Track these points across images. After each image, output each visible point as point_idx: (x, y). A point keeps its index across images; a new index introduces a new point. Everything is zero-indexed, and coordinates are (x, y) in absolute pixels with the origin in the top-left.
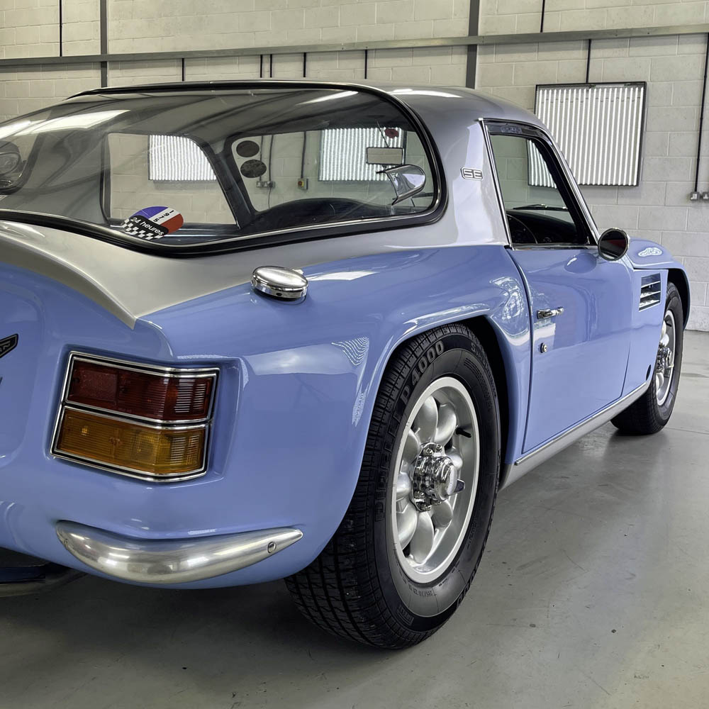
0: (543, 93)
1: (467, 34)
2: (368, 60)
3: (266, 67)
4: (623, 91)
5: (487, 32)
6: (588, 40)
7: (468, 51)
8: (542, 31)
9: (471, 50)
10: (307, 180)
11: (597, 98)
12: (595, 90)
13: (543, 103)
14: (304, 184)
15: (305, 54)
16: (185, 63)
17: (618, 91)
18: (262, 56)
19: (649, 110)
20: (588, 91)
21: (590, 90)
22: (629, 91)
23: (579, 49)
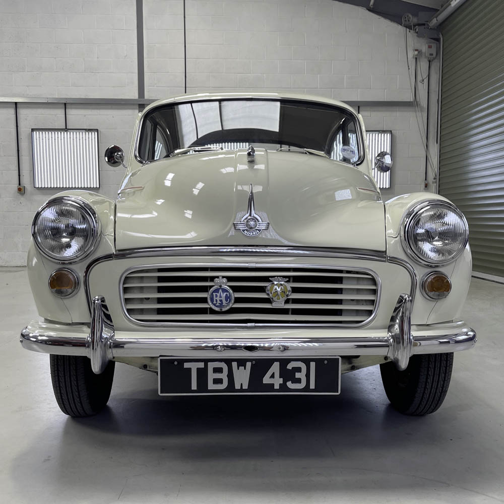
1: (137, 97)
2: (67, 110)
5: (151, 97)
7: (139, 107)
14: (22, 190)
15: (16, 104)
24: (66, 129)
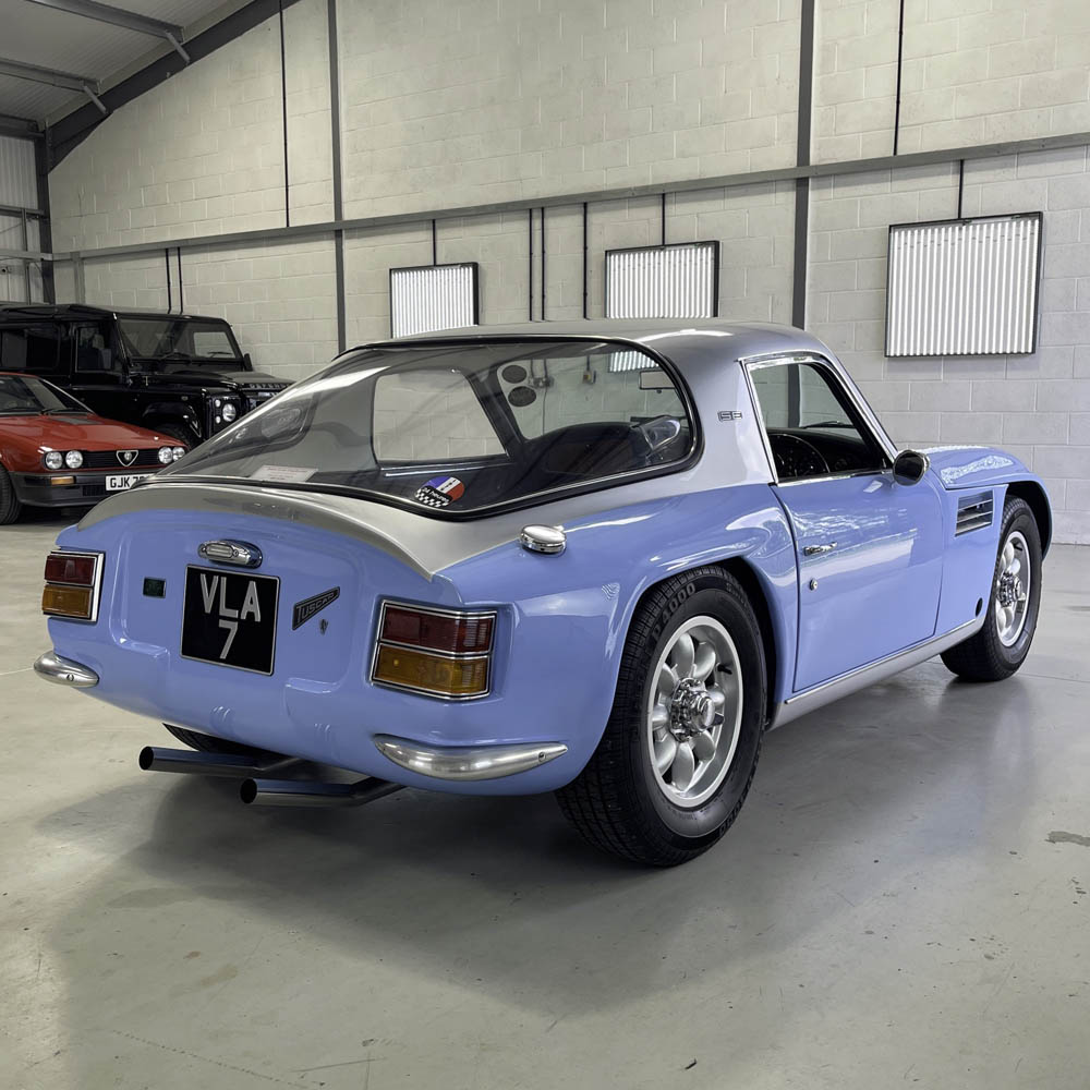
0: (900, 235)
1: (794, 163)
2: (666, 207)
3: (537, 224)
4: (1010, 226)
5: (824, 160)
6: (960, 160)
7: (797, 186)
8: (895, 153)
9: (801, 184)
10: (595, 373)
11: (974, 238)
12: (971, 226)
13: (899, 248)
14: (590, 377)
15: (585, 205)
16: (437, 225)
17: (1003, 227)
18: (531, 210)
19: (1048, 250)
20: (960, 229)
21: (964, 228)
22: (1018, 226)
23: (947, 173)
24: (663, 246)
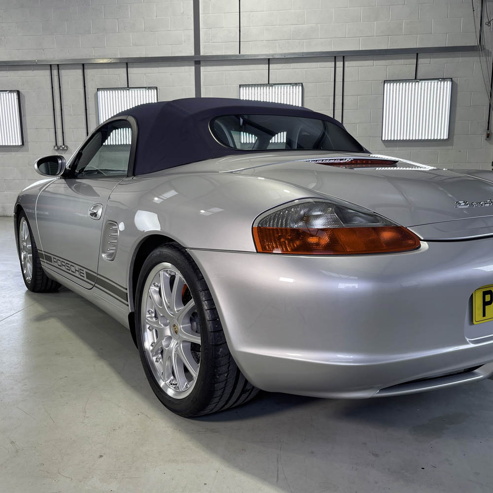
0: (245, 89)
1: (193, 54)
2: (128, 69)
3: (55, 72)
4: (290, 88)
5: (206, 53)
8: (240, 53)
9: (197, 64)
12: (274, 88)
15: (84, 65)
18: (51, 66)
19: (305, 99)
20: (269, 88)
22: (293, 88)
24: (128, 88)
